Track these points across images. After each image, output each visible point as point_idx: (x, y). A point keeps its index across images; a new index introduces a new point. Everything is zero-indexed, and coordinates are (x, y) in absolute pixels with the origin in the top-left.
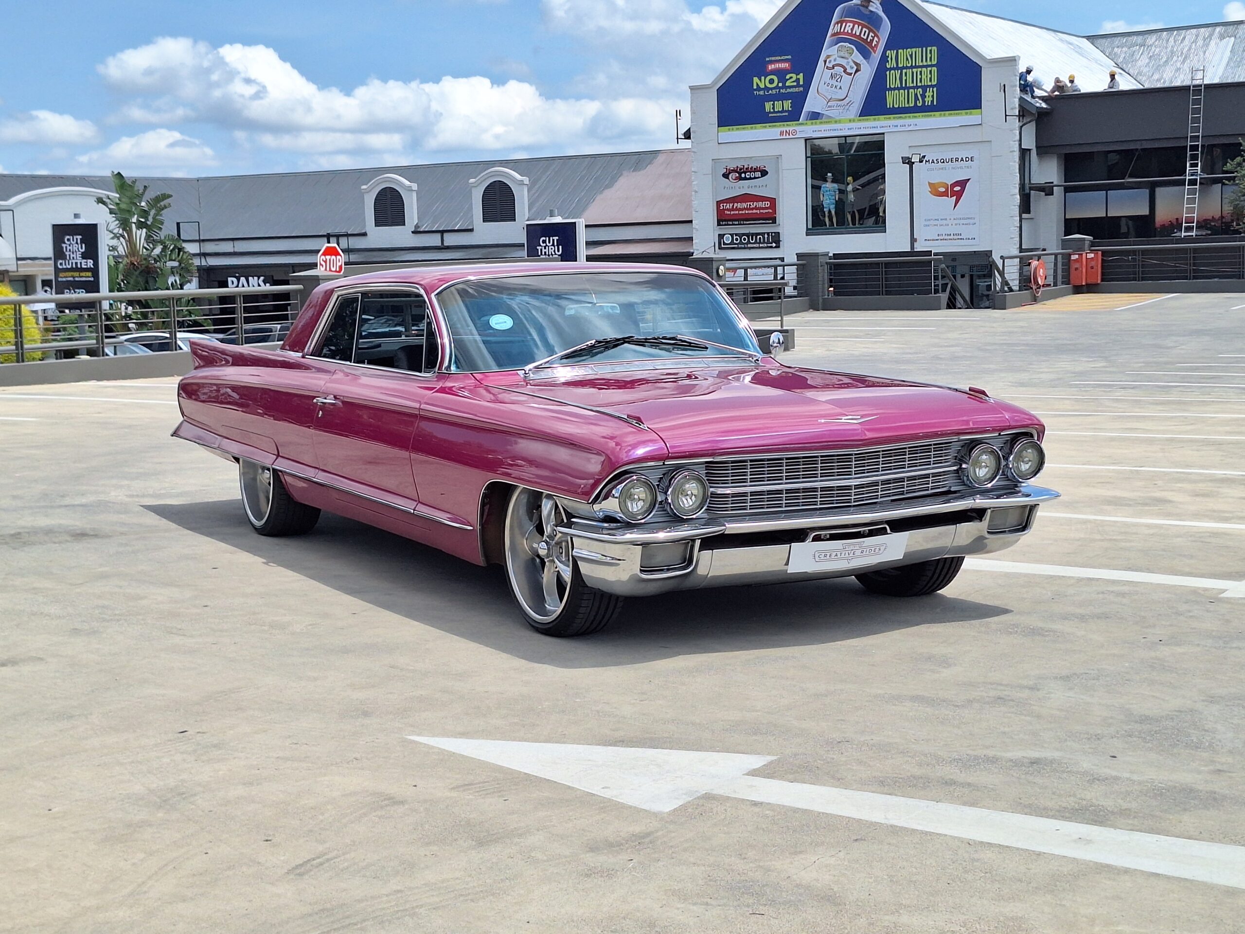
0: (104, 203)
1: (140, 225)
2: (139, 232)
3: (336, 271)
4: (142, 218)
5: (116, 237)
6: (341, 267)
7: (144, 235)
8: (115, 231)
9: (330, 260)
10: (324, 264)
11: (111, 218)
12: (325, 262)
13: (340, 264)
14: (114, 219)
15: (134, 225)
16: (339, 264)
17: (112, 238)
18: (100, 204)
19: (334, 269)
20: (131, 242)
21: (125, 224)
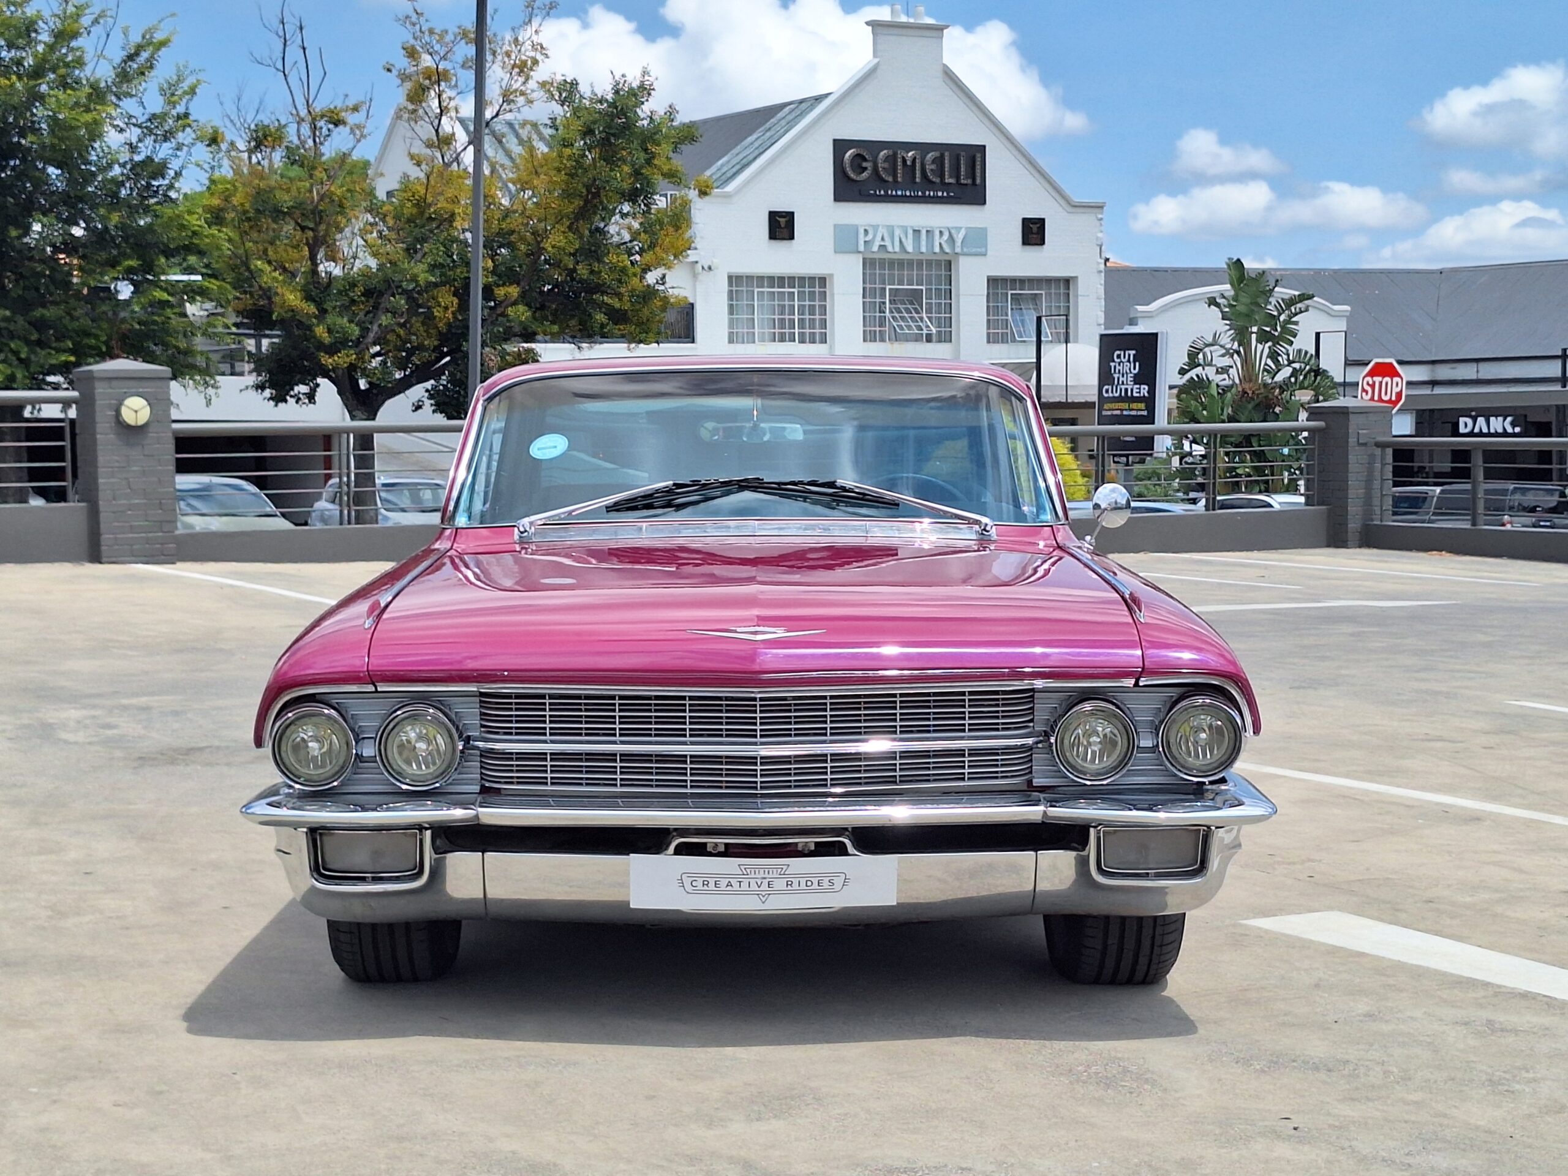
0: (1218, 305)
1: (1263, 337)
2: (1260, 347)
3: (1390, 401)
4: (1267, 326)
5: (1229, 353)
6: (1399, 395)
7: (1266, 351)
8: (1228, 346)
9: (1381, 383)
10: (1369, 389)
11: (1222, 326)
12: (1373, 386)
13: (1399, 389)
14: (1228, 327)
15: (1254, 336)
16: (1396, 390)
17: (1223, 356)
18: (1212, 307)
19: (1386, 398)
20: (1247, 362)
21: (1242, 336)
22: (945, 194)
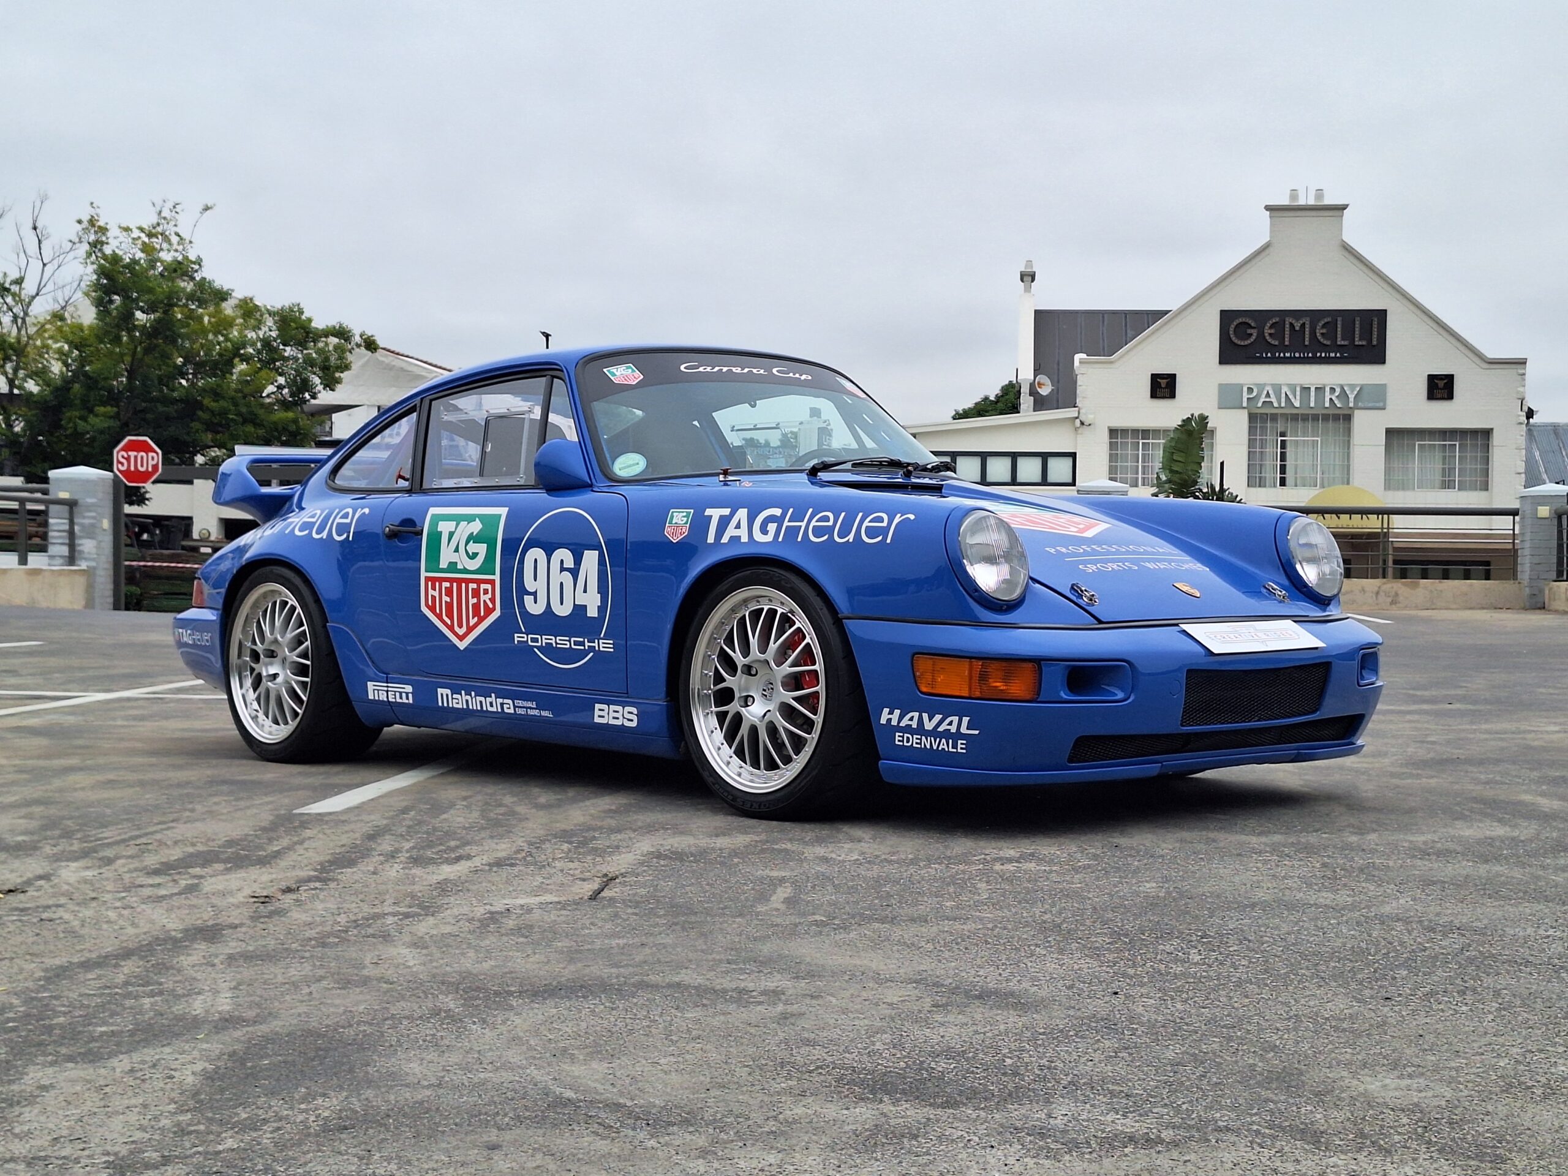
22: (1338, 355)
